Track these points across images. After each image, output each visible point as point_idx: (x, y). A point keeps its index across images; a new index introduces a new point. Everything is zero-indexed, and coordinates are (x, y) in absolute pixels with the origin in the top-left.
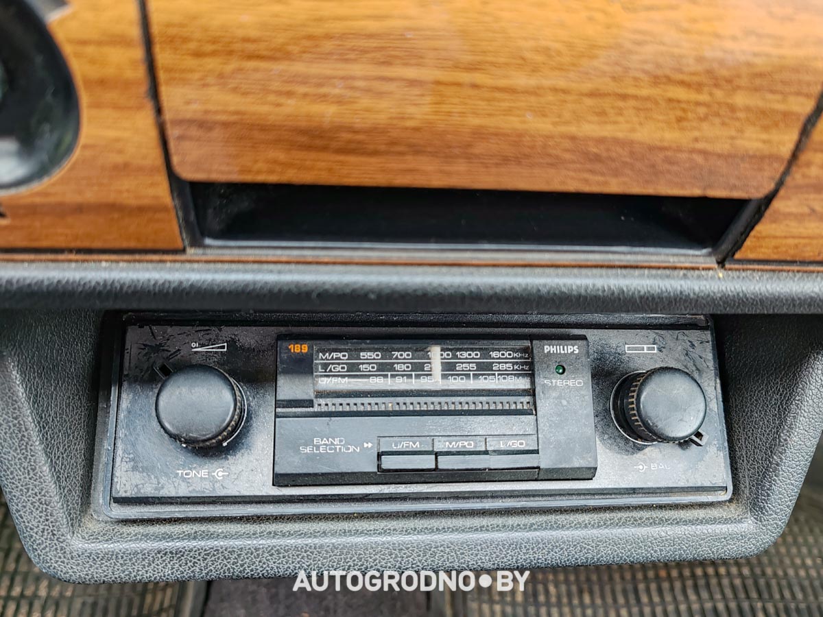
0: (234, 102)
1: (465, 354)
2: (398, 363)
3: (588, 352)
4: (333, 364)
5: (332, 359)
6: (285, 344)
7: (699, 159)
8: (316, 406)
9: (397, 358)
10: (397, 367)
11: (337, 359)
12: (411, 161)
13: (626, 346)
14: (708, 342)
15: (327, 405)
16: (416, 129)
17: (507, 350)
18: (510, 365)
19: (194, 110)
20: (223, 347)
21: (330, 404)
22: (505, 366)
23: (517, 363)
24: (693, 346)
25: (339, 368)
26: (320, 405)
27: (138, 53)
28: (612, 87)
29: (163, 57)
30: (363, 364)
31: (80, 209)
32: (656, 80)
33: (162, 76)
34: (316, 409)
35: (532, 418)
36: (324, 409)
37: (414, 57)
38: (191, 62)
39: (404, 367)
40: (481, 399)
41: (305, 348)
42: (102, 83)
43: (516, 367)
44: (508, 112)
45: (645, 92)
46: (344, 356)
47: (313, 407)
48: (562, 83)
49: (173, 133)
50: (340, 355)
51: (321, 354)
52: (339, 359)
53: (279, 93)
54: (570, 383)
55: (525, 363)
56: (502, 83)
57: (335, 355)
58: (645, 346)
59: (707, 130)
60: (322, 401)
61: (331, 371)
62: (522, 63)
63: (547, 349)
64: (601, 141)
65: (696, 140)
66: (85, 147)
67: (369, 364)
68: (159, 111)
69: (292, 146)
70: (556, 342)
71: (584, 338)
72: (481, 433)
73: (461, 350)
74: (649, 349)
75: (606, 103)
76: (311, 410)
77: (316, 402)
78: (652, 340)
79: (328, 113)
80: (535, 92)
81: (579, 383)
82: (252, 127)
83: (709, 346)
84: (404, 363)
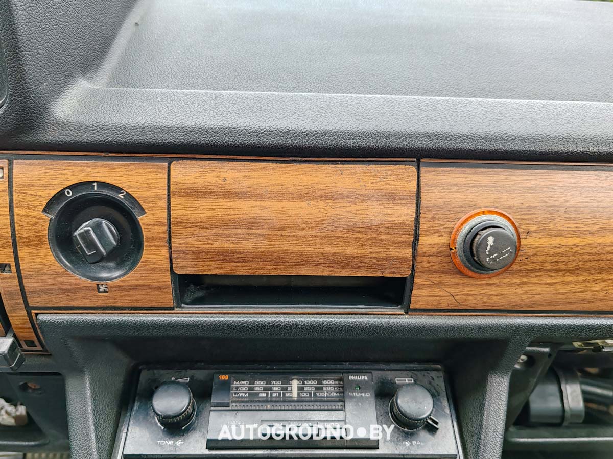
0: (197, 244)
1: (309, 382)
2: (274, 387)
3: (372, 379)
4: (241, 387)
5: (241, 384)
6: (217, 375)
7: (375, 261)
8: (231, 406)
9: (273, 384)
10: (274, 388)
11: (243, 384)
12: (262, 264)
13: (396, 379)
14: (441, 377)
15: (236, 406)
16: (263, 252)
17: (331, 380)
18: (333, 387)
19: (182, 247)
20: (187, 380)
21: (238, 406)
22: (330, 388)
23: (336, 387)
24: (433, 379)
25: (244, 389)
26: (233, 406)
27: (166, 228)
28: (332, 234)
29: (173, 229)
30: (256, 387)
31: (136, 287)
32: (349, 231)
33: (172, 234)
34: (230, 408)
35: (342, 412)
36: (234, 408)
37: (261, 226)
38: (183, 230)
39: (277, 389)
40: (316, 403)
41: (227, 377)
42: (152, 238)
43: (335, 388)
44: (296, 245)
45: (346, 235)
46: (247, 383)
47: (229, 407)
48: (314, 234)
49: (174, 255)
50: (245, 382)
51: (235, 382)
52: (244, 384)
53: (212, 240)
54: (363, 394)
55: (341, 387)
56: (292, 234)
57: (242, 382)
58: (407, 379)
59: (374, 249)
60: (234, 404)
61: (239, 390)
62: (298, 227)
63: (351, 378)
64: (333, 254)
65: (371, 253)
66: (142, 262)
67: (259, 387)
68: (170, 248)
69: (217, 260)
70: (355, 374)
71: (371, 373)
72: (315, 419)
73: (307, 380)
74: (409, 381)
75: (332, 240)
76: (228, 408)
77: (231, 405)
78: (410, 376)
79: (230, 246)
80: (305, 237)
81: (368, 394)
82: (203, 252)
83: (442, 379)
84: (277, 387)
